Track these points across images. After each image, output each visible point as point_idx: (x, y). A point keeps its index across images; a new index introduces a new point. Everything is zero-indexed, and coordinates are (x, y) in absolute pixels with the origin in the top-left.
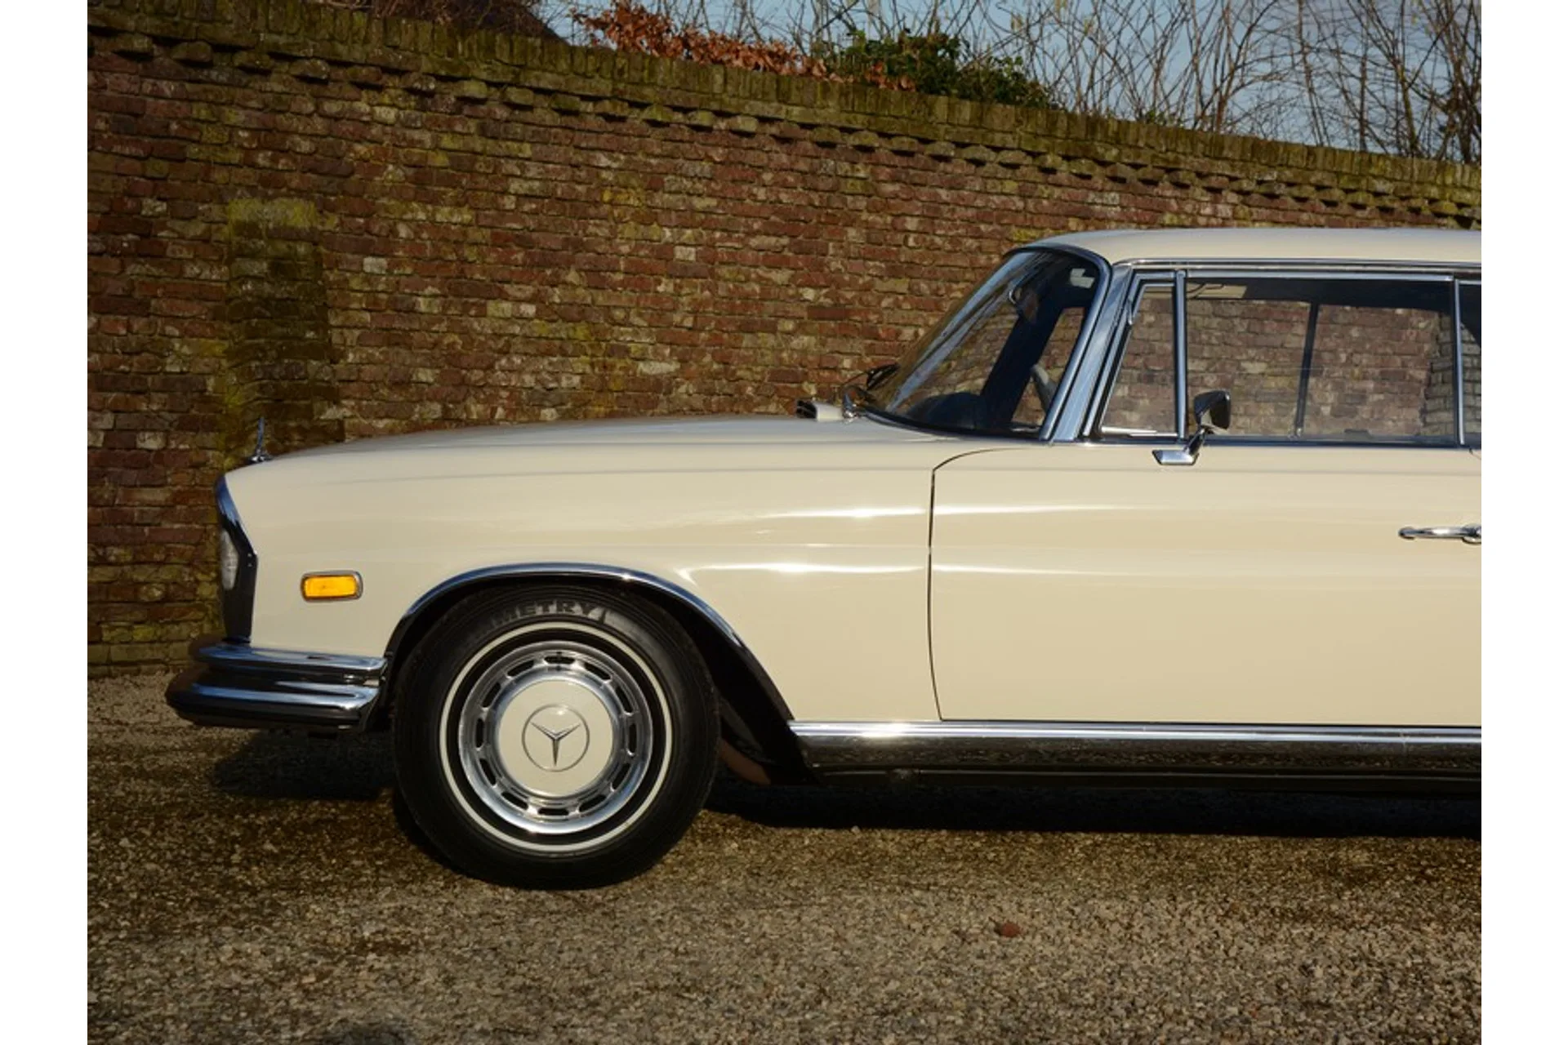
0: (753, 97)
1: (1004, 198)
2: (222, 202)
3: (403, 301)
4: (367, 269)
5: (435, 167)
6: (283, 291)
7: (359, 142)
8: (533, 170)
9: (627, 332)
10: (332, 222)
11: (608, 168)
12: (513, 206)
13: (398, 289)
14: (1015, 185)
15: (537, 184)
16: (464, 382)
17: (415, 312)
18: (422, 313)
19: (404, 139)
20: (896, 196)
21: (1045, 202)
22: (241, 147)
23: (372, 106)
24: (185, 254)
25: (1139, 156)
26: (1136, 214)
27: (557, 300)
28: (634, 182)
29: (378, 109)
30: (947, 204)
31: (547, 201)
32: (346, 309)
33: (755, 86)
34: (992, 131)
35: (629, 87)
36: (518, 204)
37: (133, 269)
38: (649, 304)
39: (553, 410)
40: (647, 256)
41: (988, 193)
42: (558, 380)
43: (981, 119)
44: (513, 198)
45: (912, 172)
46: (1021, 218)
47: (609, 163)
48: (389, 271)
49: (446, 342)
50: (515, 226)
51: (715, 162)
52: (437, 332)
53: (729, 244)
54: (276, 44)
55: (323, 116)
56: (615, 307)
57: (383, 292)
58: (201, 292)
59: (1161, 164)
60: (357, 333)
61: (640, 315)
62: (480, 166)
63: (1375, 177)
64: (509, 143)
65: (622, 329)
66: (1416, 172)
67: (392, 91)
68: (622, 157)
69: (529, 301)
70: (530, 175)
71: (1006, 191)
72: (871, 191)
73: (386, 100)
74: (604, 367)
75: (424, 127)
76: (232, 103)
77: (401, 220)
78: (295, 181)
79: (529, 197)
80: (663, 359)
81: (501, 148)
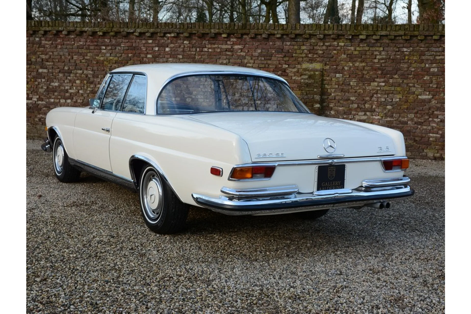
2: (301, 64)
3: (346, 83)
4: (337, 76)
5: (355, 54)
6: (311, 81)
7: (334, 50)
8: (383, 53)
9: (414, 89)
10: (328, 67)
12: (377, 62)
13: (345, 80)
15: (384, 56)
16: (364, 100)
17: (349, 85)
18: (352, 85)
19: (346, 49)
22: (305, 53)
24: (293, 75)
27: (391, 82)
28: (415, 54)
29: (339, 43)
31: (388, 60)
32: (331, 85)
35: (409, 32)
36: (379, 61)
38: (421, 82)
39: (390, 106)
40: (420, 71)
42: (392, 100)
44: (377, 60)
47: (407, 50)
48: (343, 77)
49: (358, 91)
50: (378, 66)
52: (356, 89)
54: (310, 33)
55: (326, 46)
56: (410, 83)
57: (341, 81)
58: (295, 82)
60: (334, 90)
61: (418, 85)
62: (368, 53)
64: (376, 48)
65: (412, 88)
67: (343, 39)
68: (412, 48)
69: (383, 82)
73: (341, 41)
74: (406, 97)
75: (351, 46)
76: (304, 45)
77: (346, 66)
78: (318, 59)
79: (382, 59)
80: (426, 95)
81: (374, 49)
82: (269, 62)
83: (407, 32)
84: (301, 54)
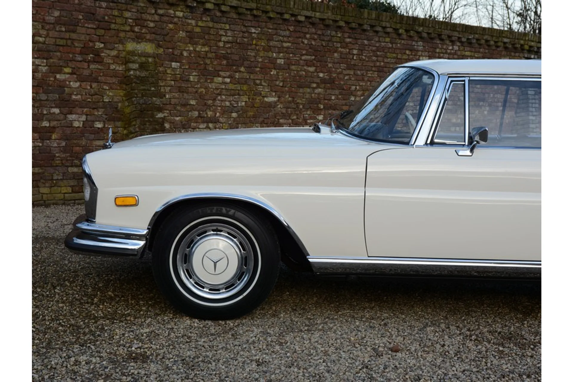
0: (303, 9)
1: (385, 43)
2: (123, 44)
3: (185, 77)
4: (173, 66)
5: (196, 32)
6: (144, 74)
7: (170, 23)
8: (229, 33)
9: (260, 88)
10: (161, 51)
11: (255, 33)
12: (223, 46)
13: (183, 73)
14: (389, 39)
15: (231, 38)
16: (205, 104)
17: (189, 81)
18: (191, 81)
19: (186, 23)
20: (350, 43)
21: (399, 45)
22: (129, 25)
23: (175, 11)
24: (111, 61)
25: (429, 30)
26: (428, 49)
27: (237, 77)
28: (263, 37)
29: (177, 13)
30: (366, 45)
31: (234, 44)
32: (166, 80)
33: (304, 5)
34: (382, 21)
35: (262, 5)
36: (224, 45)
37: (92, 66)
38: (268, 78)
39: (236, 114)
40: (267, 62)
41: (381, 42)
42: (238, 104)
43: (379, 17)
44: (223, 43)
45: (355, 35)
46: (390, 50)
47: (255, 31)
48: (180, 68)
49: (199, 91)
50: (223, 52)
51: (291, 31)
52: (197, 88)
53: (295, 58)
55: (158, 15)
56: (257, 79)
57: (179, 74)
58: (115, 74)
59: (437, 32)
60: (169, 88)
61: (265, 82)
62: (211, 32)
63: (504, 37)
64: (221, 24)
65: (259, 87)
66: (517, 36)
67: (181, 7)
68: (259, 29)
69: (228, 77)
70: (228, 35)
71: (386, 41)
72: (342, 41)
73: (179, 9)
74: (253, 99)
75: (192, 19)
76: (126, 10)
77: (185, 50)
78: (148, 37)
79: (228, 42)
80: (273, 97)
81: (219, 26)
82: (74, 36)
83: (259, 5)
84: (122, 24)
